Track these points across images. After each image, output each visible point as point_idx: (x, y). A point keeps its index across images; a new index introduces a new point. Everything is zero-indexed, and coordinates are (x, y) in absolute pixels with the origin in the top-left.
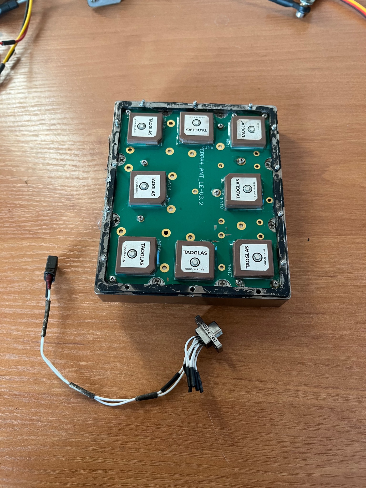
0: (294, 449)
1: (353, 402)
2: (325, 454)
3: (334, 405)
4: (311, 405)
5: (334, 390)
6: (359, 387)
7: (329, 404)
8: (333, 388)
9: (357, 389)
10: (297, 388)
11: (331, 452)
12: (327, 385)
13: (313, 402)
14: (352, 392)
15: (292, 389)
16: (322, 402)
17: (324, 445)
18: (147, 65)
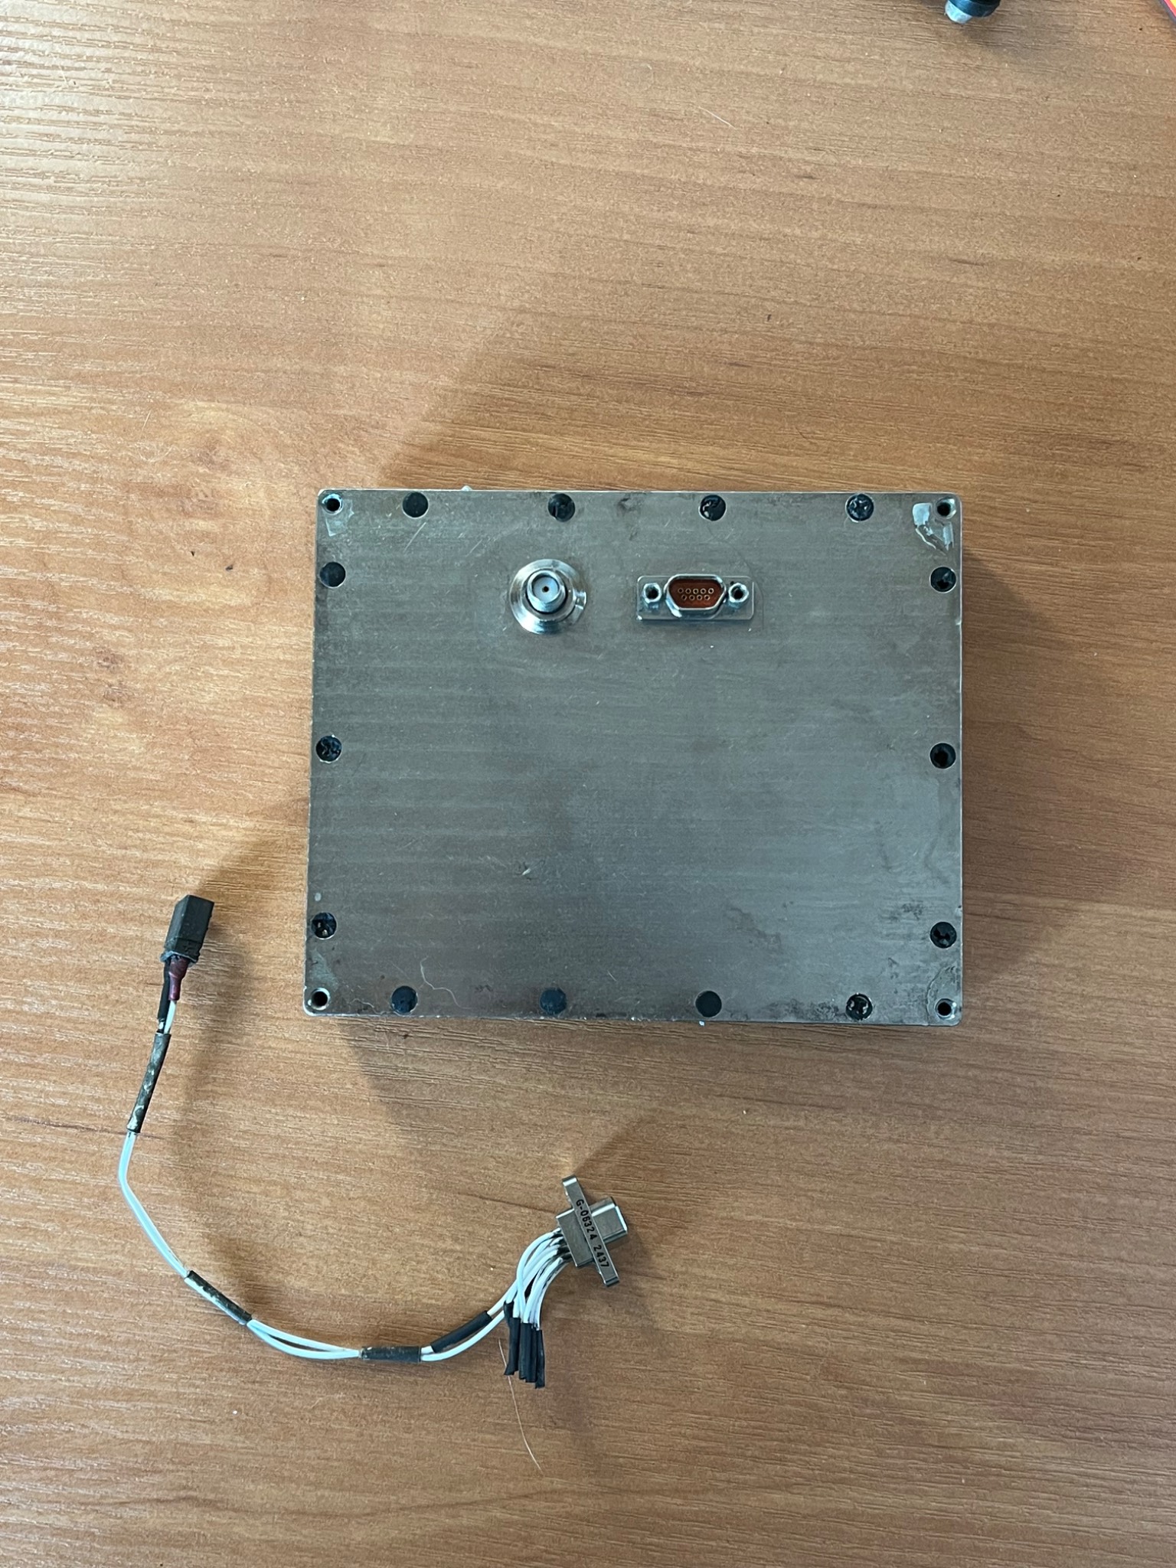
0: (704, 1444)
1: (872, 1344)
2: (782, 1461)
3: (822, 1349)
4: (766, 1343)
5: (830, 1311)
6: (892, 1310)
7: (810, 1343)
8: (829, 1306)
9: (887, 1314)
10: (734, 1299)
11: (795, 1457)
12: (814, 1299)
13: (769, 1338)
14: (874, 1320)
15: (723, 1300)
16: (794, 1337)
17: (782, 1441)
18: (388, 145)
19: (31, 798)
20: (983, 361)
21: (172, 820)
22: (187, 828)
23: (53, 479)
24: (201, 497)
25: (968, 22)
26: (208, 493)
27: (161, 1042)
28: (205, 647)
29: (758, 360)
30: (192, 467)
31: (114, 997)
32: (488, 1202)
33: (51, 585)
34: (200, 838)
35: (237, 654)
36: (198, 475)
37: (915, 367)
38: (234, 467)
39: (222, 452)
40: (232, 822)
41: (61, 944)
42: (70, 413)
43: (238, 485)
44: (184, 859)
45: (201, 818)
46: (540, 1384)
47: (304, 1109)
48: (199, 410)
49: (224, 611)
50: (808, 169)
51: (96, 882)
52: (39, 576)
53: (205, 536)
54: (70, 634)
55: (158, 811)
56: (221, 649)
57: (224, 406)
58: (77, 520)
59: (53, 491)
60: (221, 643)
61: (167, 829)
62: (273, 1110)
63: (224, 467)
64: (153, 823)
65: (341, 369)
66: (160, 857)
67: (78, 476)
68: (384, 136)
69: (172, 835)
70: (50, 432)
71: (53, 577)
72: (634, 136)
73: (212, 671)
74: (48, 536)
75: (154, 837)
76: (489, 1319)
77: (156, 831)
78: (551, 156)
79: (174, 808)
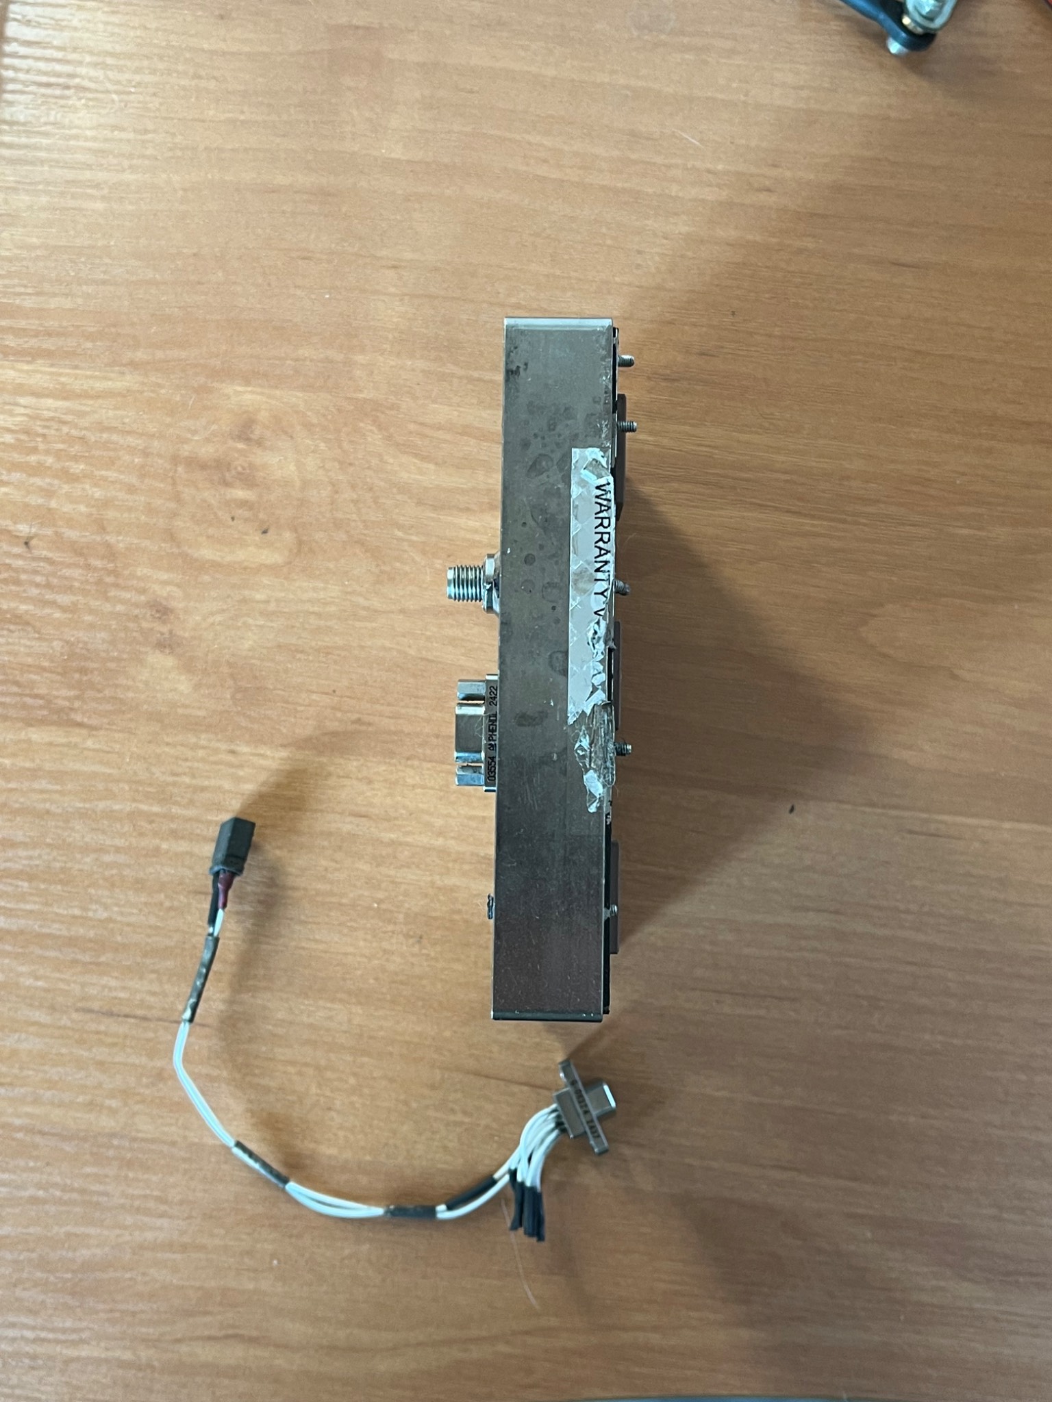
18: (399, 161)
19: (94, 733)
20: (919, 352)
21: (216, 751)
22: (231, 758)
23: (111, 454)
24: (240, 469)
25: (907, 55)
26: (246, 465)
27: (211, 944)
28: (244, 601)
29: (725, 350)
30: (231, 443)
31: (167, 904)
32: (493, 1081)
33: (108, 546)
34: (241, 766)
35: (272, 607)
36: (239, 451)
37: (859, 357)
38: (268, 443)
39: (257, 432)
40: (268, 753)
41: (122, 858)
42: (124, 396)
43: (272, 459)
44: (227, 785)
45: (244, 749)
46: (540, 1238)
47: (333, 1000)
48: (237, 393)
49: (260, 569)
50: (767, 183)
51: (151, 805)
52: (98, 538)
53: (243, 504)
54: (126, 588)
55: (203, 742)
56: (258, 602)
57: (259, 390)
58: (131, 490)
59: (110, 463)
60: (258, 597)
61: (212, 759)
62: (306, 1002)
63: (260, 443)
64: (201, 753)
65: (360, 358)
66: (206, 783)
67: (131, 450)
68: (398, 153)
69: (215, 763)
70: (106, 412)
71: (111, 539)
72: (616, 153)
73: (250, 621)
74: (106, 503)
75: (200, 765)
76: (494, 1182)
77: (203, 760)
78: (542, 171)
79: (218, 741)
